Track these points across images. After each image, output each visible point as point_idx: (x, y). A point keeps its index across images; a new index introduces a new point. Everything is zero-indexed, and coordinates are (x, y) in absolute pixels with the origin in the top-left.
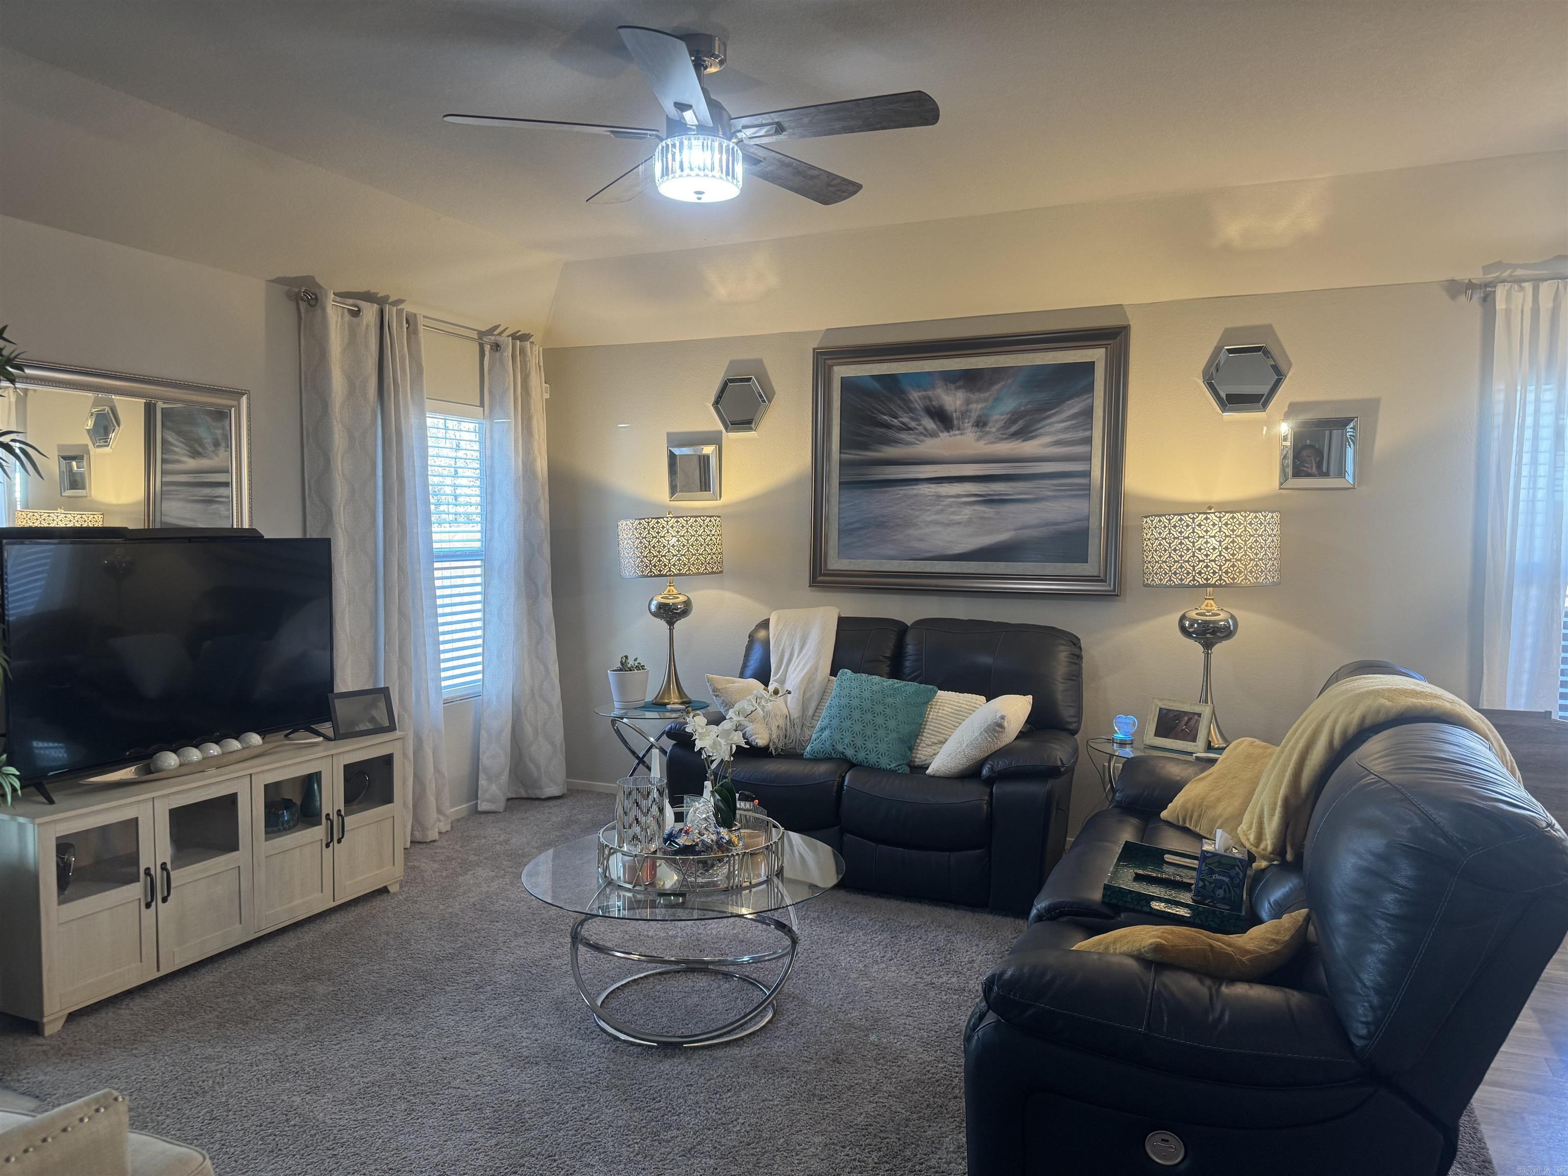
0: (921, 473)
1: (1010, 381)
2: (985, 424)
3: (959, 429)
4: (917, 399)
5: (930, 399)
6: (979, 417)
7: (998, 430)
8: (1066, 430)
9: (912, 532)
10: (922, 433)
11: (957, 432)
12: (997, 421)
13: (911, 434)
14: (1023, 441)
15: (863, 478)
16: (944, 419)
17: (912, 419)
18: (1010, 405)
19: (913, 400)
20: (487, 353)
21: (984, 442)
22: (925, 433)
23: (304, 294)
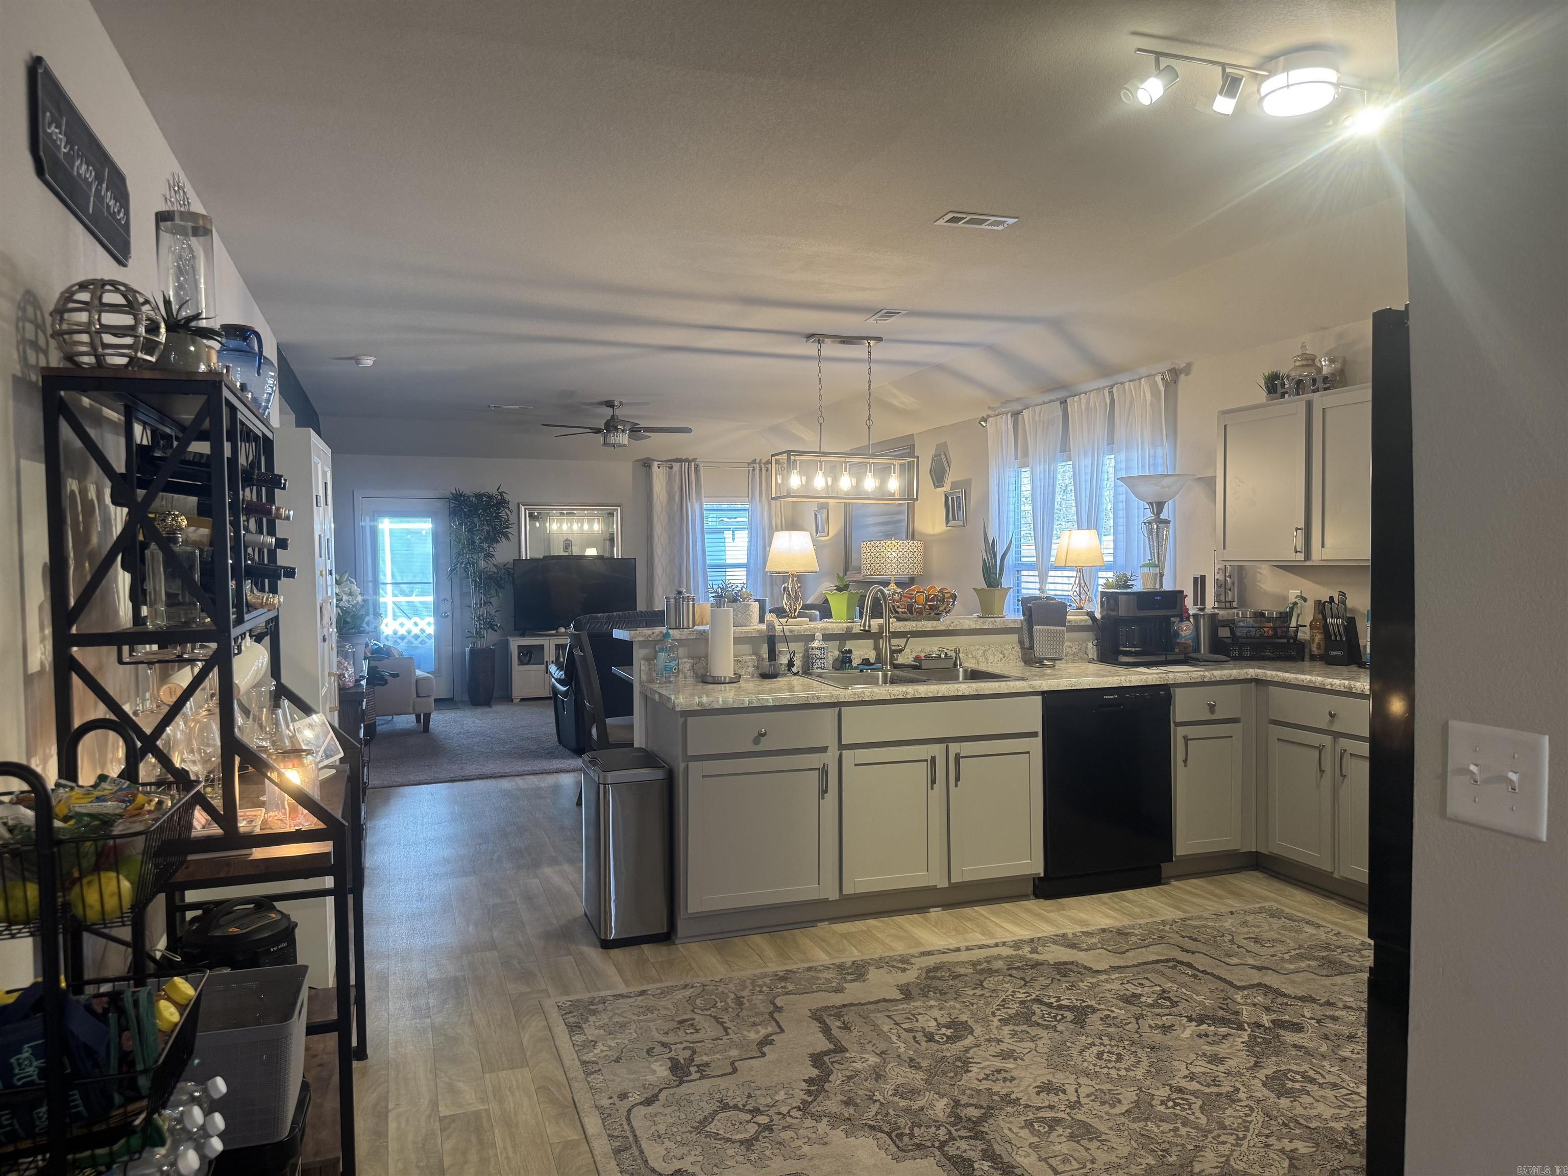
20: (751, 472)
23: (647, 464)
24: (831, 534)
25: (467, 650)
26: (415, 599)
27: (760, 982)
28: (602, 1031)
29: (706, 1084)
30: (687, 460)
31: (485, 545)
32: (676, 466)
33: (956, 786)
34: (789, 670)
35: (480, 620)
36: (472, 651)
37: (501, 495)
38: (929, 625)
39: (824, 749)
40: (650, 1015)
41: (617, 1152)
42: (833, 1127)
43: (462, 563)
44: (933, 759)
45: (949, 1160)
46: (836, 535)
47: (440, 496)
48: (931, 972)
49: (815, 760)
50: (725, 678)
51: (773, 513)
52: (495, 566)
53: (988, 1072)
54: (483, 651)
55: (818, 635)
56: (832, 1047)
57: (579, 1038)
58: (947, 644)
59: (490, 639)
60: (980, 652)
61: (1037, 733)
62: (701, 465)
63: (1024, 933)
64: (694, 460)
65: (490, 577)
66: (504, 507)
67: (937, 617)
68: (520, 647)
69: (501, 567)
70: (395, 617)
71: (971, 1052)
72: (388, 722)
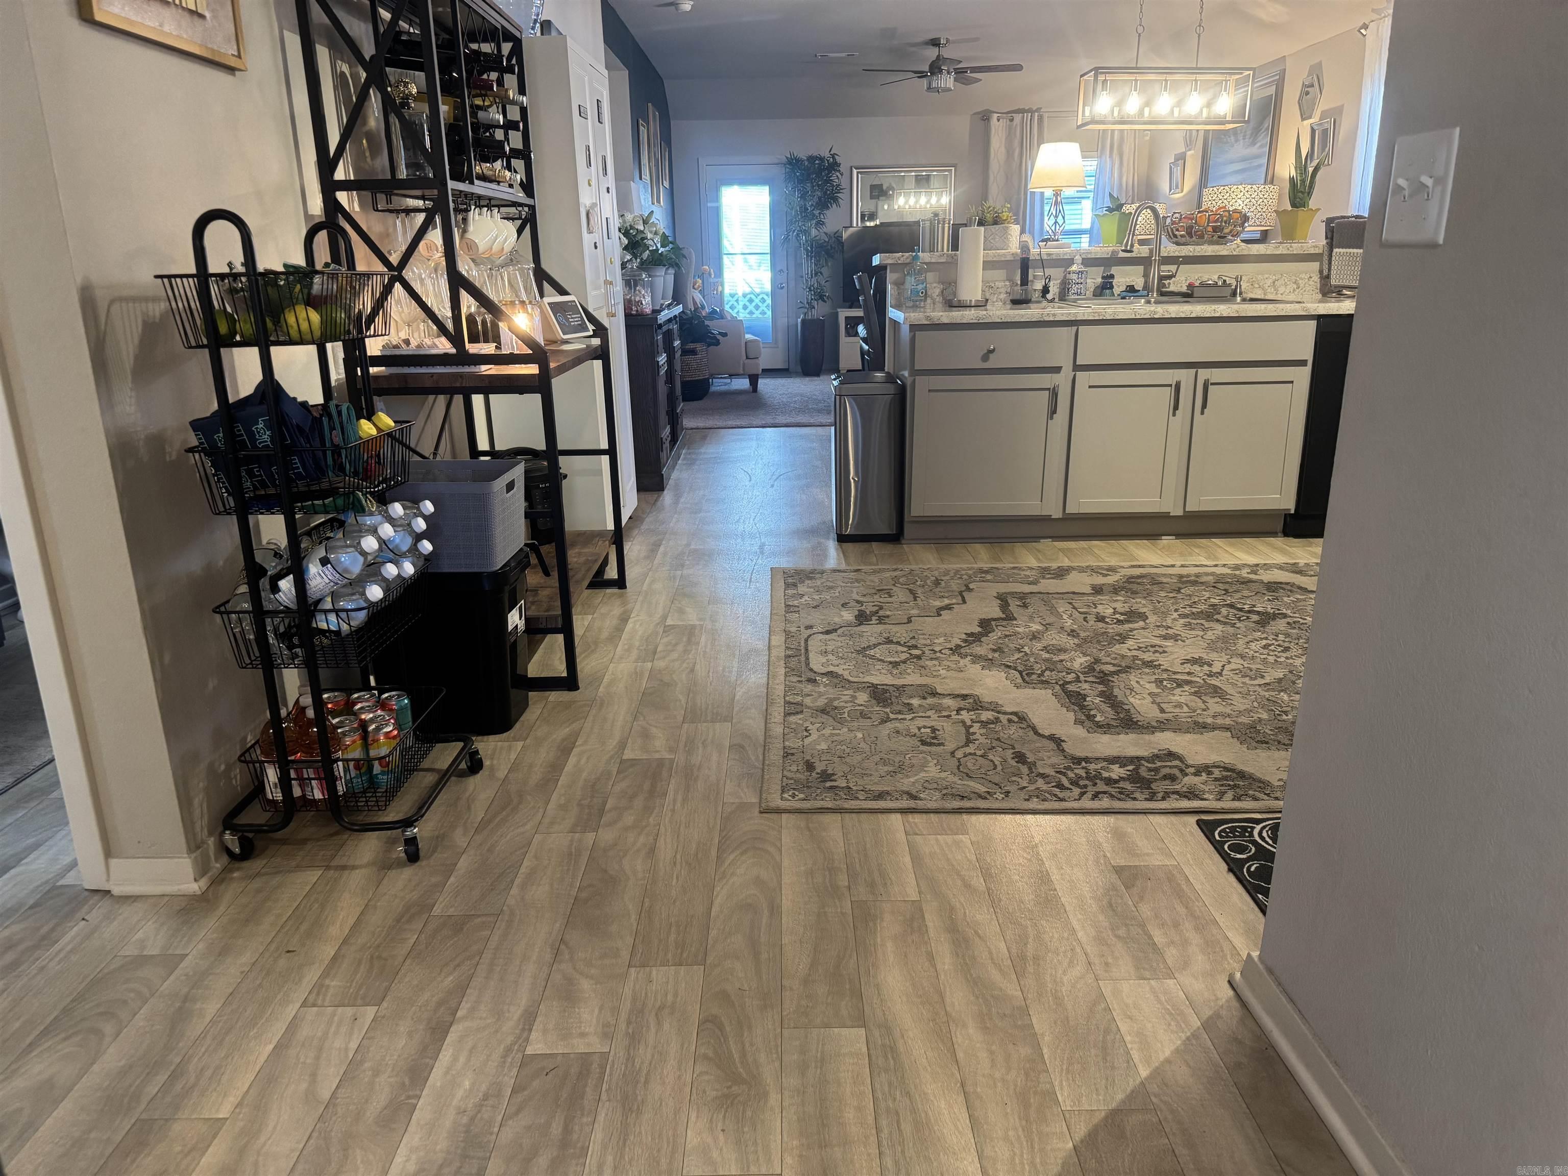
23: (985, 117)
24: (1186, 190)
25: (799, 320)
27: (963, 572)
28: (812, 590)
29: (881, 627)
30: (1030, 111)
31: (817, 212)
32: (1018, 118)
33: (1202, 413)
34: (1044, 296)
35: (810, 290)
36: (804, 322)
37: (833, 157)
38: (1208, 250)
39: (1057, 370)
40: (856, 584)
41: (788, 657)
42: (974, 662)
43: (794, 232)
44: (1178, 386)
45: (1065, 693)
46: (1190, 192)
47: (777, 161)
48: (1130, 580)
49: (1046, 380)
50: (971, 301)
51: (1125, 169)
52: (826, 234)
53: (1141, 645)
54: (813, 321)
55: (1078, 259)
56: (1004, 616)
57: (790, 592)
58: (1229, 272)
59: (820, 311)
60: (1269, 282)
61: (1306, 361)
62: (1046, 115)
63: (1251, 560)
64: (1038, 110)
65: (821, 246)
66: (836, 170)
67: (1222, 239)
68: (847, 318)
69: (832, 235)
71: (1135, 632)
72: (726, 384)
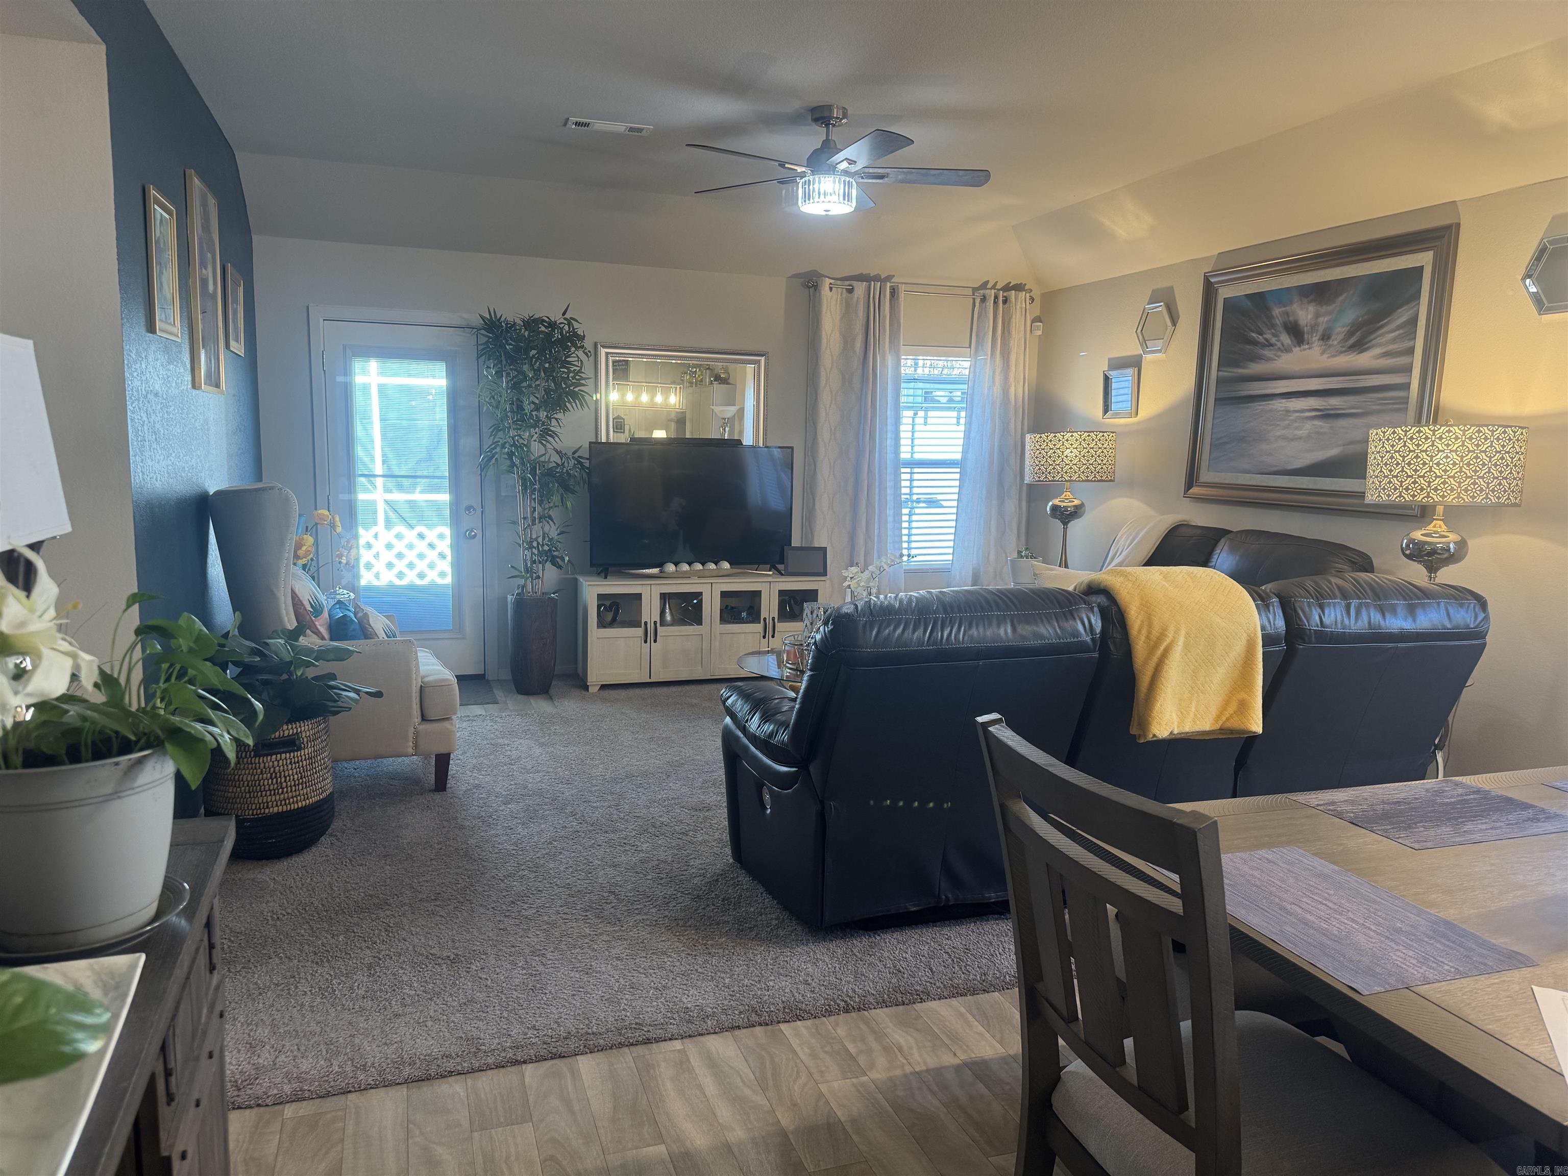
0: (1275, 388)
1: (1351, 292)
2: (1329, 338)
3: (1308, 344)
4: (1278, 315)
5: (1287, 314)
6: (1325, 330)
7: (1339, 343)
8: (1393, 342)
9: (1265, 447)
10: (1279, 349)
11: (1307, 347)
12: (1338, 334)
13: (1271, 350)
14: (1359, 353)
15: (1234, 394)
16: (1297, 334)
17: (1274, 335)
18: (1351, 316)
19: (1275, 315)
20: (977, 304)
21: (1327, 356)
22: (1282, 348)
23: (811, 285)
24: (1144, 413)
25: (510, 597)
26: (418, 496)
30: (877, 278)
31: (543, 415)
32: (860, 289)
35: (531, 547)
36: (519, 601)
37: (569, 324)
43: (503, 446)
47: (464, 323)
52: (558, 452)
54: (536, 602)
59: (549, 580)
62: (901, 288)
64: (889, 278)
65: (550, 473)
66: (577, 348)
68: (600, 597)
69: (569, 454)
70: (389, 524)
